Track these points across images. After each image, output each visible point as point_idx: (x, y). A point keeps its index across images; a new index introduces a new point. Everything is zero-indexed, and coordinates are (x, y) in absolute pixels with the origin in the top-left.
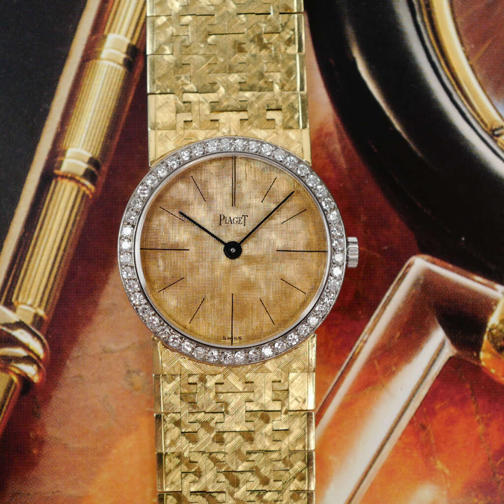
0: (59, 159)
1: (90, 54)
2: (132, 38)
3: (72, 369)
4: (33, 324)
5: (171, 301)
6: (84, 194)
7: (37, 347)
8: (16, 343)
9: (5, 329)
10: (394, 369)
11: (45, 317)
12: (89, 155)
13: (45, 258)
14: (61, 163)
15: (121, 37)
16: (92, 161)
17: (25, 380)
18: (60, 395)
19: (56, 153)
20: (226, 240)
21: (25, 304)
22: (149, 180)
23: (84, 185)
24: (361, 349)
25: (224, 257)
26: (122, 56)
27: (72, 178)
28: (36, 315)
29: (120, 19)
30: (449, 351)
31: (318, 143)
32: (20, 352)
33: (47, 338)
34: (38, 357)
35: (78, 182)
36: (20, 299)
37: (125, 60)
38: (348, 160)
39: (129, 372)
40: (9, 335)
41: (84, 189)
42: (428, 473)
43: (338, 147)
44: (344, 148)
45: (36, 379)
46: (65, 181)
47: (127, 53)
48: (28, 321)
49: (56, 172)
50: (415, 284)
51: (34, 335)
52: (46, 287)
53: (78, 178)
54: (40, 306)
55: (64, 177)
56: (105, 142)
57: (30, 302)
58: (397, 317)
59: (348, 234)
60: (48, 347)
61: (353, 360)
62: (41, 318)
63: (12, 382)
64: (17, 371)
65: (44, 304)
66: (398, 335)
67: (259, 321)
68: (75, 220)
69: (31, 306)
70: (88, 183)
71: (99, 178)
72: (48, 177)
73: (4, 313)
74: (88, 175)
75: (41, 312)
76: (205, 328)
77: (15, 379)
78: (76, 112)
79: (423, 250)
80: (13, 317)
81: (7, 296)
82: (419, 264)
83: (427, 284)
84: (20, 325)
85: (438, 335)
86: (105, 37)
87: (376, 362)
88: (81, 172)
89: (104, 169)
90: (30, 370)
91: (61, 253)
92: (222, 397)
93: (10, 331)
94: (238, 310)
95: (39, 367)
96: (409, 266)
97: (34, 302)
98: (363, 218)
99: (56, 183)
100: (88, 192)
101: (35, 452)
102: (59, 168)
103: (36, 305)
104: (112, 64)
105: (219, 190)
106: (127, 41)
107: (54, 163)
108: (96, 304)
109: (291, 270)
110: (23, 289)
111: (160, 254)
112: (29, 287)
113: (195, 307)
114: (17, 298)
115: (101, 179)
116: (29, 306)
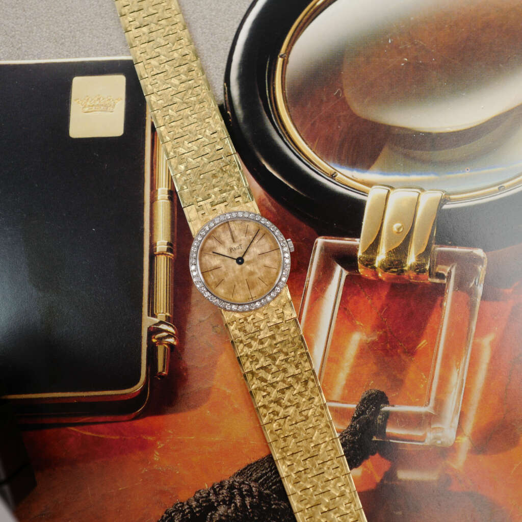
0: (154, 248)
1: (153, 200)
2: (168, 187)
3: (189, 334)
4: (166, 320)
5: (221, 291)
6: (170, 259)
7: (171, 330)
8: (162, 331)
9: (155, 326)
10: (324, 288)
11: (171, 316)
12: (167, 242)
13: (162, 291)
14: (156, 248)
15: (164, 188)
16: (168, 244)
17: (170, 345)
18: (188, 346)
19: (152, 246)
20: (236, 258)
21: (160, 313)
22: (195, 243)
23: (168, 255)
24: (308, 285)
25: (237, 265)
26: (167, 196)
27: (163, 254)
28: (166, 316)
29: (160, 181)
30: (345, 273)
31: (260, 205)
32: (165, 334)
33: (174, 325)
34: (173, 333)
35: (165, 254)
36: (157, 312)
37: (168, 197)
38: (275, 207)
39: (213, 327)
40: (158, 328)
41: (169, 256)
42: (354, 328)
43: (269, 204)
44: (272, 203)
45: (175, 343)
46: (160, 256)
47: (168, 194)
48: (164, 320)
49: (155, 253)
50: (321, 250)
51: (168, 325)
52: (166, 303)
53: (165, 253)
54: (166, 312)
55: (159, 254)
56: (171, 234)
57: (162, 312)
58: (318, 266)
59: (286, 239)
60: (175, 328)
61: (306, 291)
62: (169, 317)
63: (165, 348)
64: (166, 343)
65: (168, 311)
66: (321, 274)
67: (261, 287)
68: (169, 271)
69: (163, 313)
70: (170, 254)
71: (174, 250)
72: (152, 257)
73: (153, 320)
74: (169, 250)
75: (168, 314)
76: (239, 298)
77: (166, 346)
78: (155, 226)
79: (320, 235)
80: (157, 320)
81: (152, 312)
82: (320, 241)
83: (326, 248)
84: (161, 322)
85: (338, 268)
86: (157, 191)
87: (316, 288)
88: (166, 250)
89: (175, 245)
90: (171, 340)
91: (168, 286)
92: (256, 324)
93: (157, 327)
94: (251, 286)
95: (174, 338)
96: (316, 243)
97: (164, 311)
98: (290, 230)
99: (157, 258)
100: (171, 257)
101: (185, 374)
102: (156, 251)
103: (165, 312)
104: (163, 201)
105: (226, 237)
106: (167, 189)
107: (153, 250)
108: (190, 303)
109: (267, 261)
110: (157, 307)
111: (210, 273)
112: (159, 305)
113: (232, 290)
114: (156, 312)
115: (175, 250)
116: (162, 313)
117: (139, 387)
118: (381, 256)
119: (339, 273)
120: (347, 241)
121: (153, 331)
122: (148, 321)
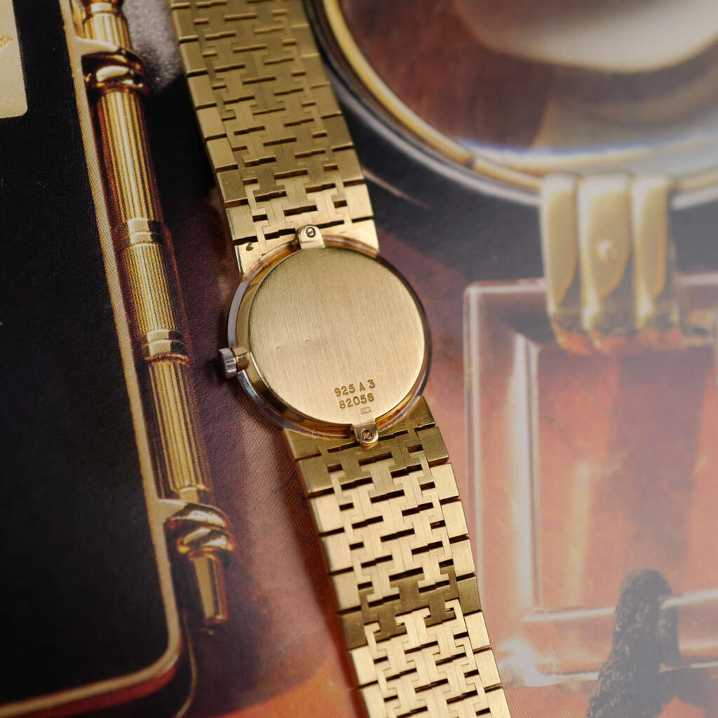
0: (143, 346)
1: (121, 244)
2: (149, 216)
3: (255, 522)
4: (200, 500)
6: (181, 365)
7: (213, 519)
8: (195, 525)
9: (178, 518)
11: (208, 489)
12: (168, 331)
13: (179, 438)
14: (147, 348)
15: (139, 218)
16: (172, 335)
17: (220, 553)
18: (258, 550)
19: (139, 343)
21: (184, 487)
23: (177, 359)
24: (471, 382)
26: (148, 235)
27: (164, 358)
28: (199, 492)
29: (129, 203)
30: (535, 350)
32: (203, 531)
33: (218, 507)
34: (221, 527)
35: (170, 359)
36: (178, 485)
37: (152, 236)
40: (186, 521)
41: (179, 362)
42: (575, 454)
45: (230, 547)
46: (160, 363)
47: (151, 230)
48: (195, 500)
49: (147, 359)
51: (207, 510)
52: (193, 462)
53: (168, 355)
54: (197, 482)
55: (156, 359)
56: (174, 313)
57: (187, 483)
60: (223, 513)
61: (470, 394)
62: (204, 491)
63: (210, 561)
64: (210, 550)
65: (200, 479)
68: (186, 392)
69: (190, 486)
70: (179, 356)
71: (187, 346)
72: (143, 366)
73: (170, 505)
74: (175, 348)
75: (202, 487)
77: (212, 557)
78: (135, 300)
79: (471, 279)
80: (180, 504)
81: (165, 488)
82: (474, 292)
83: (489, 305)
84: (190, 507)
85: (520, 342)
86: (126, 225)
88: (169, 350)
89: (186, 336)
90: (220, 542)
91: (190, 426)
93: (184, 518)
95: (227, 536)
96: (468, 298)
97: (191, 482)
99: (153, 368)
100: (184, 363)
101: (265, 611)
102: (148, 354)
103: (194, 483)
104: (144, 245)
106: (146, 220)
107: (141, 352)
108: (244, 455)
110: (175, 475)
112: (179, 470)
114: (175, 486)
115: (189, 347)
116: (188, 487)
117: (168, 661)
118: (591, 308)
119: (523, 350)
120: (522, 287)
121: (176, 530)
122: (160, 511)
